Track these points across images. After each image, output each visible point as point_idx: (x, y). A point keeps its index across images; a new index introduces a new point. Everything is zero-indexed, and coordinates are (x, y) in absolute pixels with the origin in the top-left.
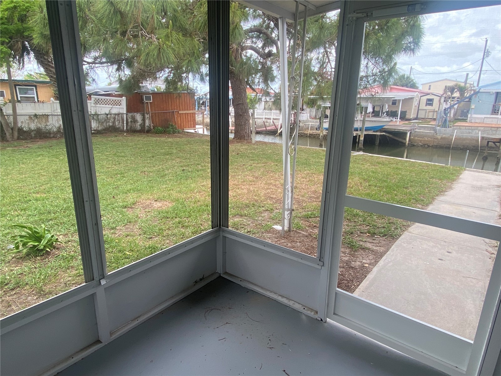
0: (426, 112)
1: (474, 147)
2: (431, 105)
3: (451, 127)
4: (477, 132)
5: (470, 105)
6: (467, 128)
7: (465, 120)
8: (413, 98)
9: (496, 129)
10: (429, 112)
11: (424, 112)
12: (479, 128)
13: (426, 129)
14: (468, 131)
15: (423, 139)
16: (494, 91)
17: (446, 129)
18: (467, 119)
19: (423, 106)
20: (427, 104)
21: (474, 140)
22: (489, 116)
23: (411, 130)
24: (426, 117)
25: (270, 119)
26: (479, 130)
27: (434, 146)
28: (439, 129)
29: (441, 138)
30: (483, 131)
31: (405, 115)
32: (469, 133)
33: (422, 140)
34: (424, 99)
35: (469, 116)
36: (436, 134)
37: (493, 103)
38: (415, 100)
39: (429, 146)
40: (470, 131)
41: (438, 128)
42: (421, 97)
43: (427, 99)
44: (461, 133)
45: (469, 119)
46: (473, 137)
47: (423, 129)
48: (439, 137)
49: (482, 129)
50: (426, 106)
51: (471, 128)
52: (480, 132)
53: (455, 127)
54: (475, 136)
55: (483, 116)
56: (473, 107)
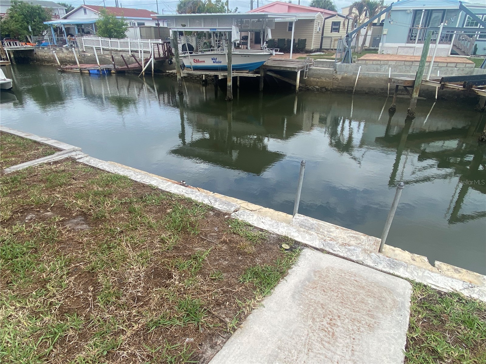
0: (331, 41)
1: (382, 89)
2: (337, 30)
3: (354, 62)
4: (387, 68)
5: (381, 31)
6: (374, 62)
7: (375, 51)
8: (314, 20)
9: (411, 63)
10: (335, 40)
11: (329, 41)
12: (390, 63)
13: (324, 66)
14: (375, 67)
15: (320, 80)
16: (412, 9)
17: (348, 64)
18: (378, 50)
19: (327, 32)
20: (333, 30)
21: (382, 79)
22: (403, 45)
23: (302, 68)
24: (332, 48)
25: (137, 52)
26: (389, 66)
27: (333, 89)
28: (340, 65)
29: (343, 78)
30: (395, 68)
31: (305, 45)
32: (377, 70)
33: (318, 82)
34: (329, 22)
35: (380, 44)
36: (336, 73)
37: (410, 26)
38: (315, 23)
39: (327, 90)
40: (379, 67)
41: (340, 63)
42: (326, 19)
43: (333, 22)
44: (368, 71)
45: (379, 49)
46: (381, 76)
47: (321, 66)
48: (340, 77)
49: (393, 63)
50: (331, 32)
51: (379, 62)
52: (390, 68)
53: (360, 62)
54: (384, 75)
55: (396, 45)
56: (385, 32)
